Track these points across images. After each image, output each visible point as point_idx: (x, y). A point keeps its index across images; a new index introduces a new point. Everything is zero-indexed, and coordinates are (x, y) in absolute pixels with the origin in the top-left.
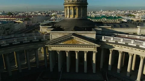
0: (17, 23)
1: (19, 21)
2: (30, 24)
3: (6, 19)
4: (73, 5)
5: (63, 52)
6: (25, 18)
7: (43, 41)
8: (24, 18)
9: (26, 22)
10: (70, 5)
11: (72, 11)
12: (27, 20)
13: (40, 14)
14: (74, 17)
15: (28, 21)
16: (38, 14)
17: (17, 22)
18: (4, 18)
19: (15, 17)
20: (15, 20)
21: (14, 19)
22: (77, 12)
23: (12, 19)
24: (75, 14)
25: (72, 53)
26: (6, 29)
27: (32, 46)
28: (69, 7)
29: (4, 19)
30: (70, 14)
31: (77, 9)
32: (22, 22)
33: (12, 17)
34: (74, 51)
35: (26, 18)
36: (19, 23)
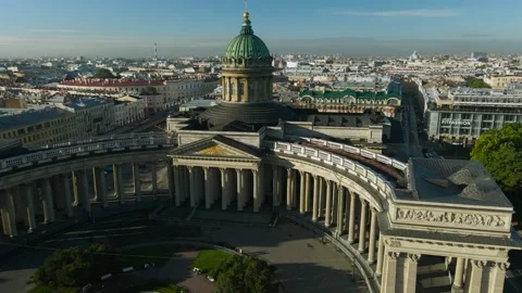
0: (120, 102)
1: (127, 98)
2: (158, 106)
3: (92, 88)
4: (236, 75)
5: (199, 170)
6: (145, 87)
7: (166, 148)
8: (140, 88)
9: (145, 101)
10: (231, 75)
11: (235, 88)
12: (148, 94)
13: (193, 71)
14: (239, 100)
15: (151, 97)
16: (187, 70)
17: (122, 99)
18: (88, 85)
19: (116, 84)
20: (116, 92)
21: (113, 89)
22: (245, 89)
23: (108, 89)
24: (240, 93)
25: (216, 171)
26: (95, 121)
27: (146, 156)
28: (230, 78)
29: (89, 91)
30: (231, 94)
31: (246, 84)
32: (135, 100)
33: (110, 84)
34: (217, 169)
35: (148, 86)
36: (126, 102)
